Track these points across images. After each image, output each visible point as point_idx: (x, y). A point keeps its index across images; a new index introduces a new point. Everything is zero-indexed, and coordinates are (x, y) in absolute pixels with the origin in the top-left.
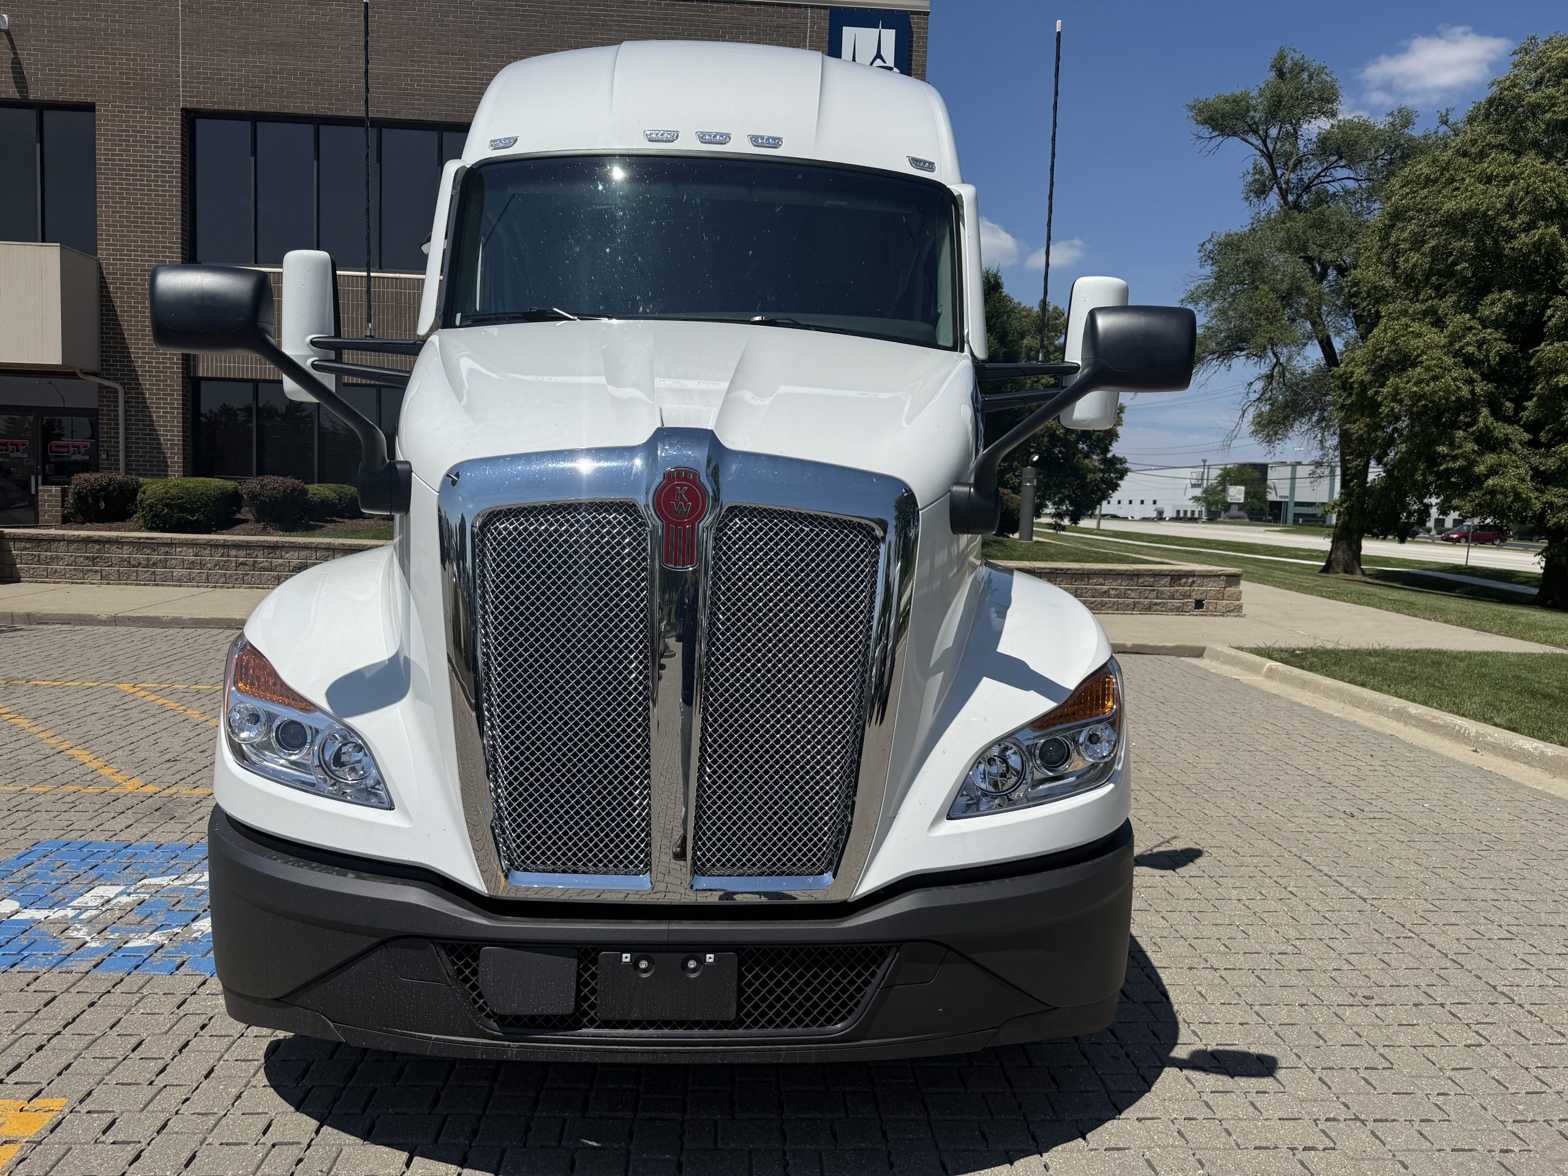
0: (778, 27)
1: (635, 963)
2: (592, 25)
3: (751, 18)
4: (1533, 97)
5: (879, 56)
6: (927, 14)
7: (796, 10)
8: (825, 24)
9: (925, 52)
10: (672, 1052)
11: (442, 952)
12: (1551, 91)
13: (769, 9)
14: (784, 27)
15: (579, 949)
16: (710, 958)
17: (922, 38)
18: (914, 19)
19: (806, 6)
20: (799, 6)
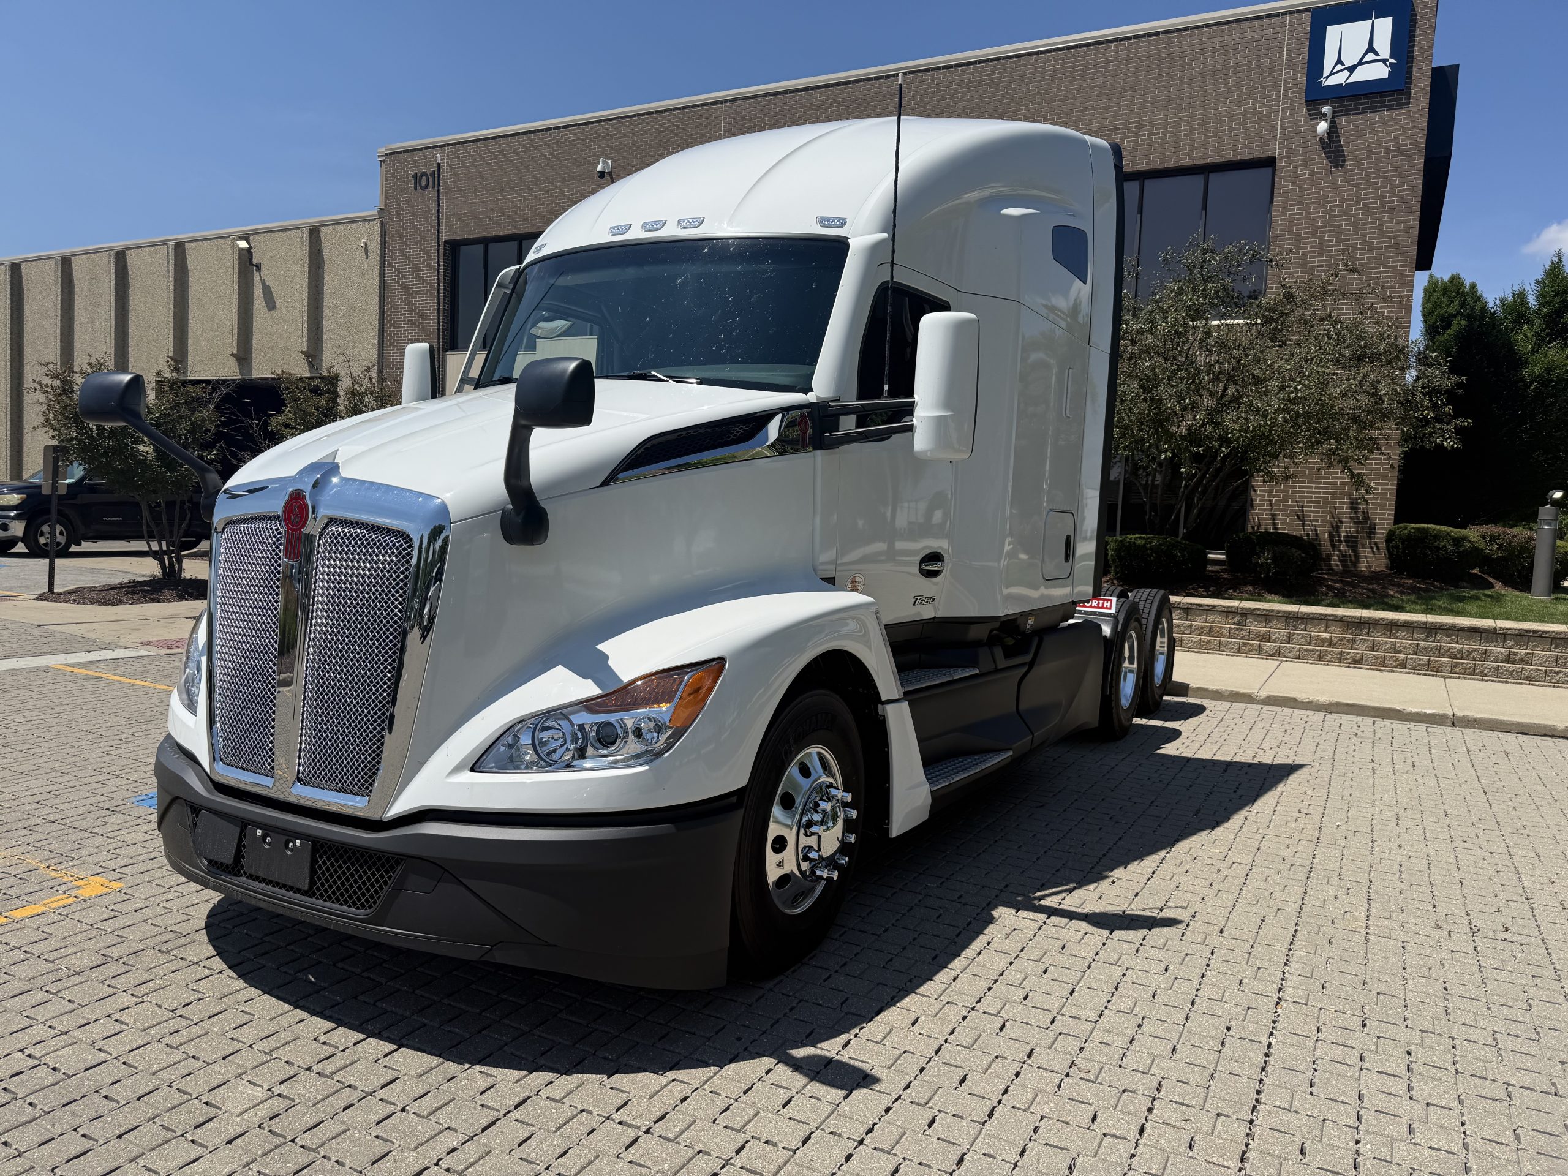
0: (1252, 41)
1: (264, 837)
2: (1056, 79)
5: (1371, 49)
7: (1273, 20)
8: (1306, 28)
10: (279, 905)
11: (189, 810)
13: (1242, 25)
14: (1259, 40)
15: (242, 822)
16: (298, 842)
19: (1284, 14)
20: (1277, 15)
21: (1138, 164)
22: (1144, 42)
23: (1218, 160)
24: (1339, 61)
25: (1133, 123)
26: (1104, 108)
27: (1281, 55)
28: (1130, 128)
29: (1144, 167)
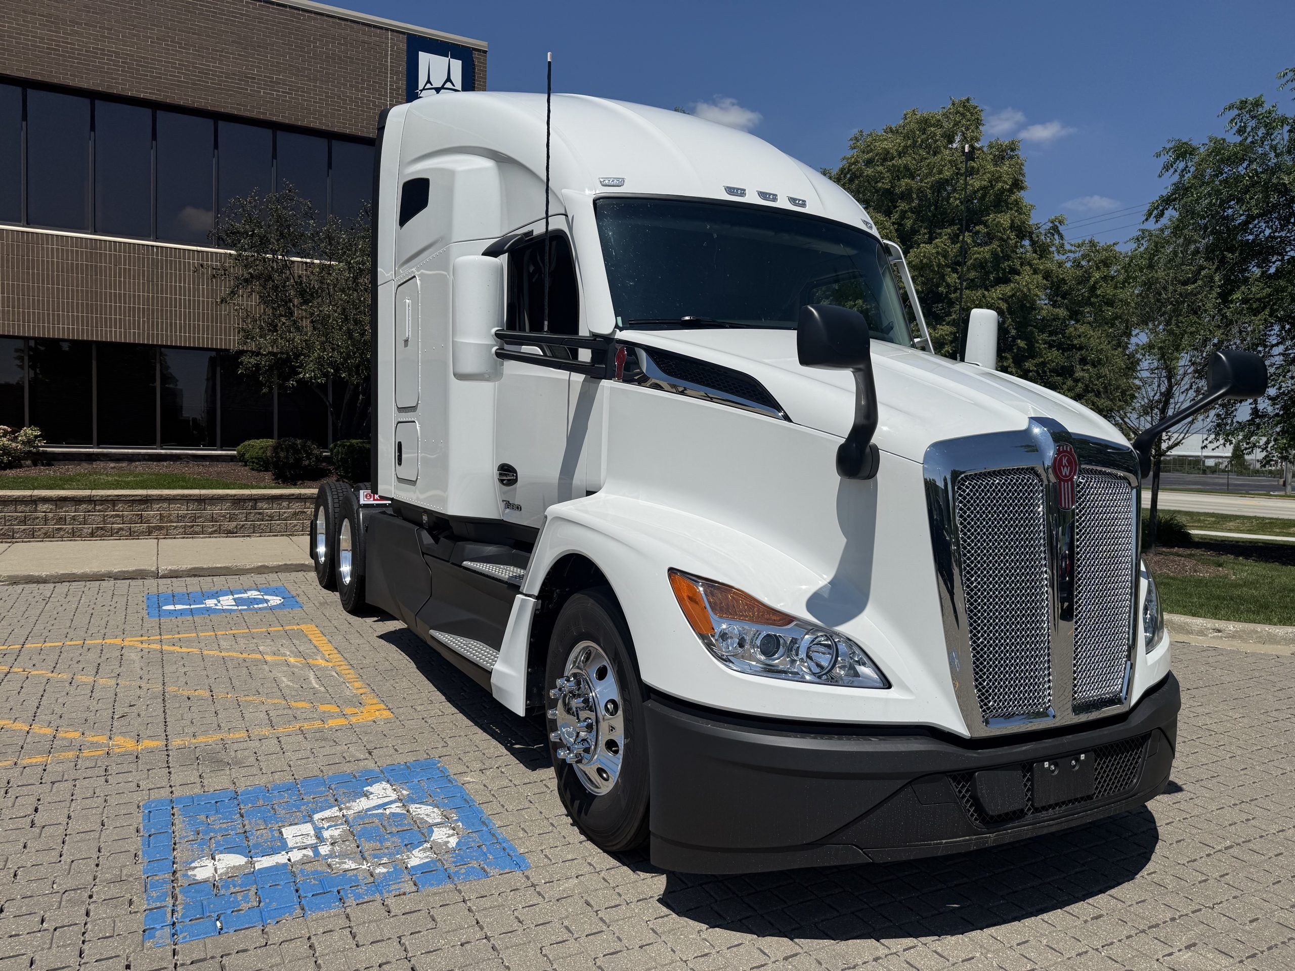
0: (364, 42)
3: (339, 31)
4: (869, 171)
5: (449, 80)
6: (485, 52)
7: (378, 31)
8: (403, 46)
9: (485, 82)
11: (951, 781)
12: (880, 168)
13: (355, 25)
14: (369, 43)
15: (1022, 764)
16: (1083, 757)
17: (482, 71)
18: (476, 55)
19: (387, 29)
20: (381, 28)
21: (275, 115)
22: (273, 8)
23: (342, 130)
24: (429, 82)
25: (269, 77)
26: (239, 55)
27: (386, 61)
28: (266, 81)
29: (279, 119)
